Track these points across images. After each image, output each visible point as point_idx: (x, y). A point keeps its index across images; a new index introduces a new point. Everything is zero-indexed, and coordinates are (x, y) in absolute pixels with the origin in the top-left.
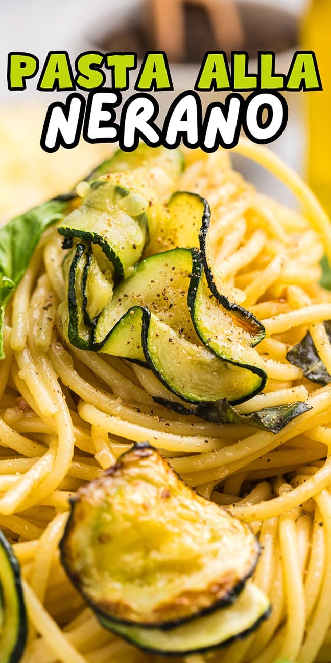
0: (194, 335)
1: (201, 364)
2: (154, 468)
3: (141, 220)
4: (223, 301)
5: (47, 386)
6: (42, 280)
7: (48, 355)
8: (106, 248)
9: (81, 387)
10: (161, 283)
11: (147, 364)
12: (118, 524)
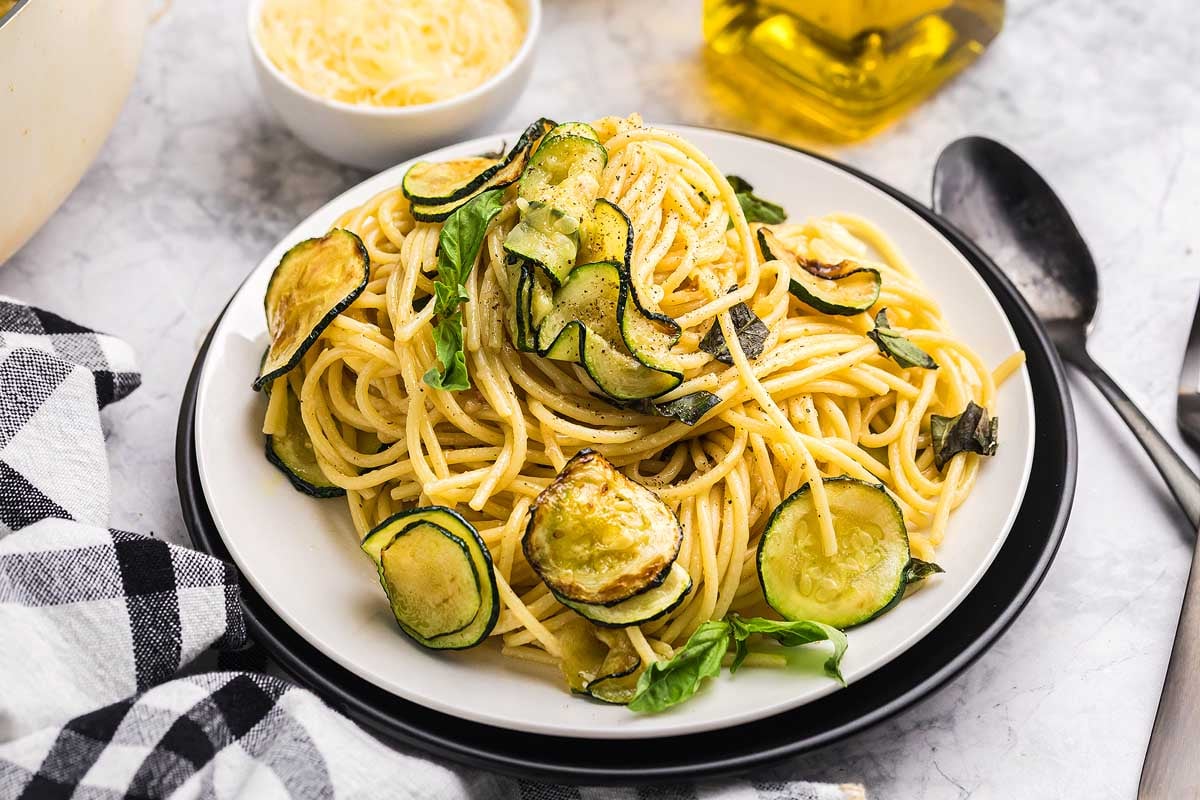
0: (622, 346)
1: (630, 372)
2: (597, 470)
3: (575, 236)
4: (646, 314)
5: (502, 388)
6: (488, 273)
7: (500, 355)
8: (547, 271)
9: (529, 384)
10: (593, 294)
11: (583, 364)
12: (568, 522)
